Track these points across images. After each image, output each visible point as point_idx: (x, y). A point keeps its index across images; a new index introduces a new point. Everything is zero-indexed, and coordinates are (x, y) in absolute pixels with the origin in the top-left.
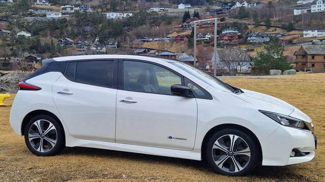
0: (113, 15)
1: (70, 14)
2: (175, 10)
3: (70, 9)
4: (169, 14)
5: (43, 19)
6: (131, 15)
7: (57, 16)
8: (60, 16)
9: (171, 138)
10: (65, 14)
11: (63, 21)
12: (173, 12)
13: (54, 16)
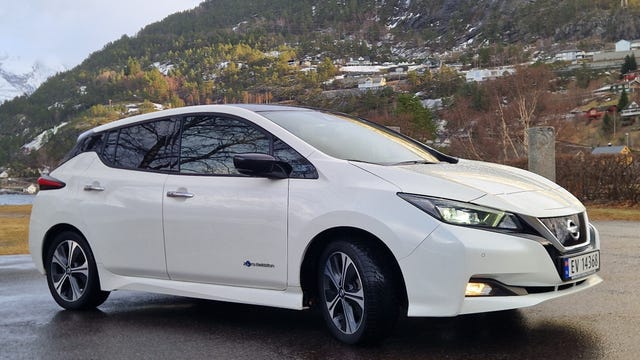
0: (478, 75)
1: (402, 78)
2: (609, 55)
3: (401, 69)
4: (594, 65)
5: (352, 91)
6: (511, 71)
7: (378, 85)
8: (383, 83)
9: (248, 264)
10: (392, 80)
11: (385, 93)
12: (605, 60)
13: (371, 85)
